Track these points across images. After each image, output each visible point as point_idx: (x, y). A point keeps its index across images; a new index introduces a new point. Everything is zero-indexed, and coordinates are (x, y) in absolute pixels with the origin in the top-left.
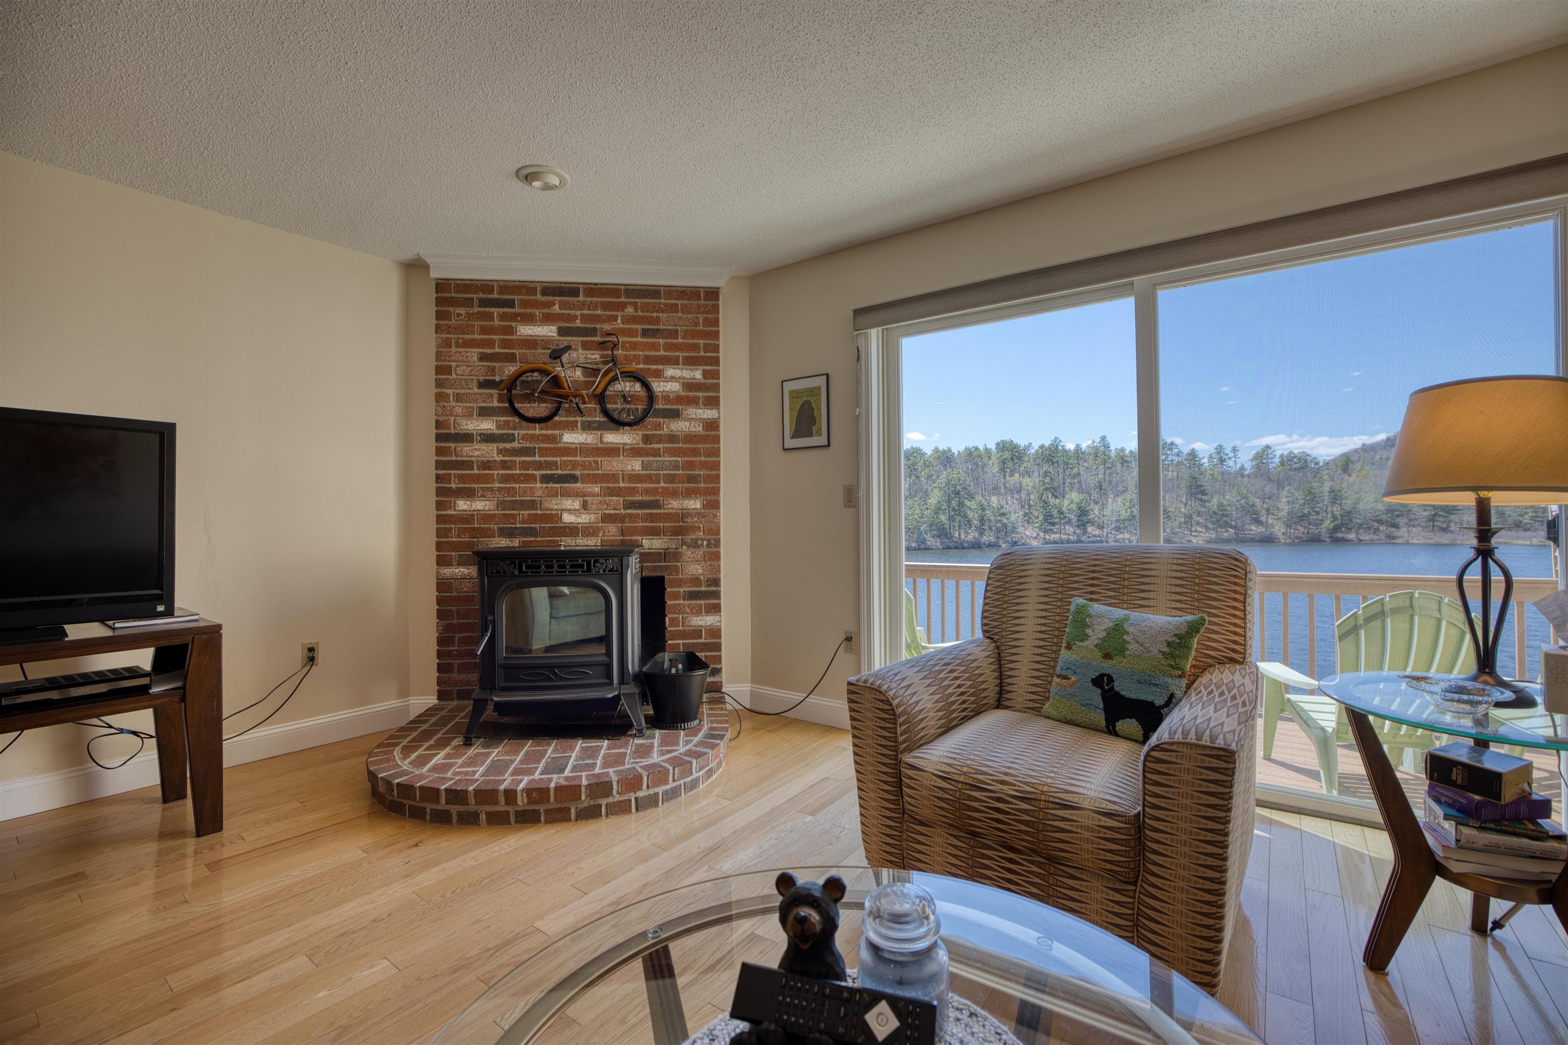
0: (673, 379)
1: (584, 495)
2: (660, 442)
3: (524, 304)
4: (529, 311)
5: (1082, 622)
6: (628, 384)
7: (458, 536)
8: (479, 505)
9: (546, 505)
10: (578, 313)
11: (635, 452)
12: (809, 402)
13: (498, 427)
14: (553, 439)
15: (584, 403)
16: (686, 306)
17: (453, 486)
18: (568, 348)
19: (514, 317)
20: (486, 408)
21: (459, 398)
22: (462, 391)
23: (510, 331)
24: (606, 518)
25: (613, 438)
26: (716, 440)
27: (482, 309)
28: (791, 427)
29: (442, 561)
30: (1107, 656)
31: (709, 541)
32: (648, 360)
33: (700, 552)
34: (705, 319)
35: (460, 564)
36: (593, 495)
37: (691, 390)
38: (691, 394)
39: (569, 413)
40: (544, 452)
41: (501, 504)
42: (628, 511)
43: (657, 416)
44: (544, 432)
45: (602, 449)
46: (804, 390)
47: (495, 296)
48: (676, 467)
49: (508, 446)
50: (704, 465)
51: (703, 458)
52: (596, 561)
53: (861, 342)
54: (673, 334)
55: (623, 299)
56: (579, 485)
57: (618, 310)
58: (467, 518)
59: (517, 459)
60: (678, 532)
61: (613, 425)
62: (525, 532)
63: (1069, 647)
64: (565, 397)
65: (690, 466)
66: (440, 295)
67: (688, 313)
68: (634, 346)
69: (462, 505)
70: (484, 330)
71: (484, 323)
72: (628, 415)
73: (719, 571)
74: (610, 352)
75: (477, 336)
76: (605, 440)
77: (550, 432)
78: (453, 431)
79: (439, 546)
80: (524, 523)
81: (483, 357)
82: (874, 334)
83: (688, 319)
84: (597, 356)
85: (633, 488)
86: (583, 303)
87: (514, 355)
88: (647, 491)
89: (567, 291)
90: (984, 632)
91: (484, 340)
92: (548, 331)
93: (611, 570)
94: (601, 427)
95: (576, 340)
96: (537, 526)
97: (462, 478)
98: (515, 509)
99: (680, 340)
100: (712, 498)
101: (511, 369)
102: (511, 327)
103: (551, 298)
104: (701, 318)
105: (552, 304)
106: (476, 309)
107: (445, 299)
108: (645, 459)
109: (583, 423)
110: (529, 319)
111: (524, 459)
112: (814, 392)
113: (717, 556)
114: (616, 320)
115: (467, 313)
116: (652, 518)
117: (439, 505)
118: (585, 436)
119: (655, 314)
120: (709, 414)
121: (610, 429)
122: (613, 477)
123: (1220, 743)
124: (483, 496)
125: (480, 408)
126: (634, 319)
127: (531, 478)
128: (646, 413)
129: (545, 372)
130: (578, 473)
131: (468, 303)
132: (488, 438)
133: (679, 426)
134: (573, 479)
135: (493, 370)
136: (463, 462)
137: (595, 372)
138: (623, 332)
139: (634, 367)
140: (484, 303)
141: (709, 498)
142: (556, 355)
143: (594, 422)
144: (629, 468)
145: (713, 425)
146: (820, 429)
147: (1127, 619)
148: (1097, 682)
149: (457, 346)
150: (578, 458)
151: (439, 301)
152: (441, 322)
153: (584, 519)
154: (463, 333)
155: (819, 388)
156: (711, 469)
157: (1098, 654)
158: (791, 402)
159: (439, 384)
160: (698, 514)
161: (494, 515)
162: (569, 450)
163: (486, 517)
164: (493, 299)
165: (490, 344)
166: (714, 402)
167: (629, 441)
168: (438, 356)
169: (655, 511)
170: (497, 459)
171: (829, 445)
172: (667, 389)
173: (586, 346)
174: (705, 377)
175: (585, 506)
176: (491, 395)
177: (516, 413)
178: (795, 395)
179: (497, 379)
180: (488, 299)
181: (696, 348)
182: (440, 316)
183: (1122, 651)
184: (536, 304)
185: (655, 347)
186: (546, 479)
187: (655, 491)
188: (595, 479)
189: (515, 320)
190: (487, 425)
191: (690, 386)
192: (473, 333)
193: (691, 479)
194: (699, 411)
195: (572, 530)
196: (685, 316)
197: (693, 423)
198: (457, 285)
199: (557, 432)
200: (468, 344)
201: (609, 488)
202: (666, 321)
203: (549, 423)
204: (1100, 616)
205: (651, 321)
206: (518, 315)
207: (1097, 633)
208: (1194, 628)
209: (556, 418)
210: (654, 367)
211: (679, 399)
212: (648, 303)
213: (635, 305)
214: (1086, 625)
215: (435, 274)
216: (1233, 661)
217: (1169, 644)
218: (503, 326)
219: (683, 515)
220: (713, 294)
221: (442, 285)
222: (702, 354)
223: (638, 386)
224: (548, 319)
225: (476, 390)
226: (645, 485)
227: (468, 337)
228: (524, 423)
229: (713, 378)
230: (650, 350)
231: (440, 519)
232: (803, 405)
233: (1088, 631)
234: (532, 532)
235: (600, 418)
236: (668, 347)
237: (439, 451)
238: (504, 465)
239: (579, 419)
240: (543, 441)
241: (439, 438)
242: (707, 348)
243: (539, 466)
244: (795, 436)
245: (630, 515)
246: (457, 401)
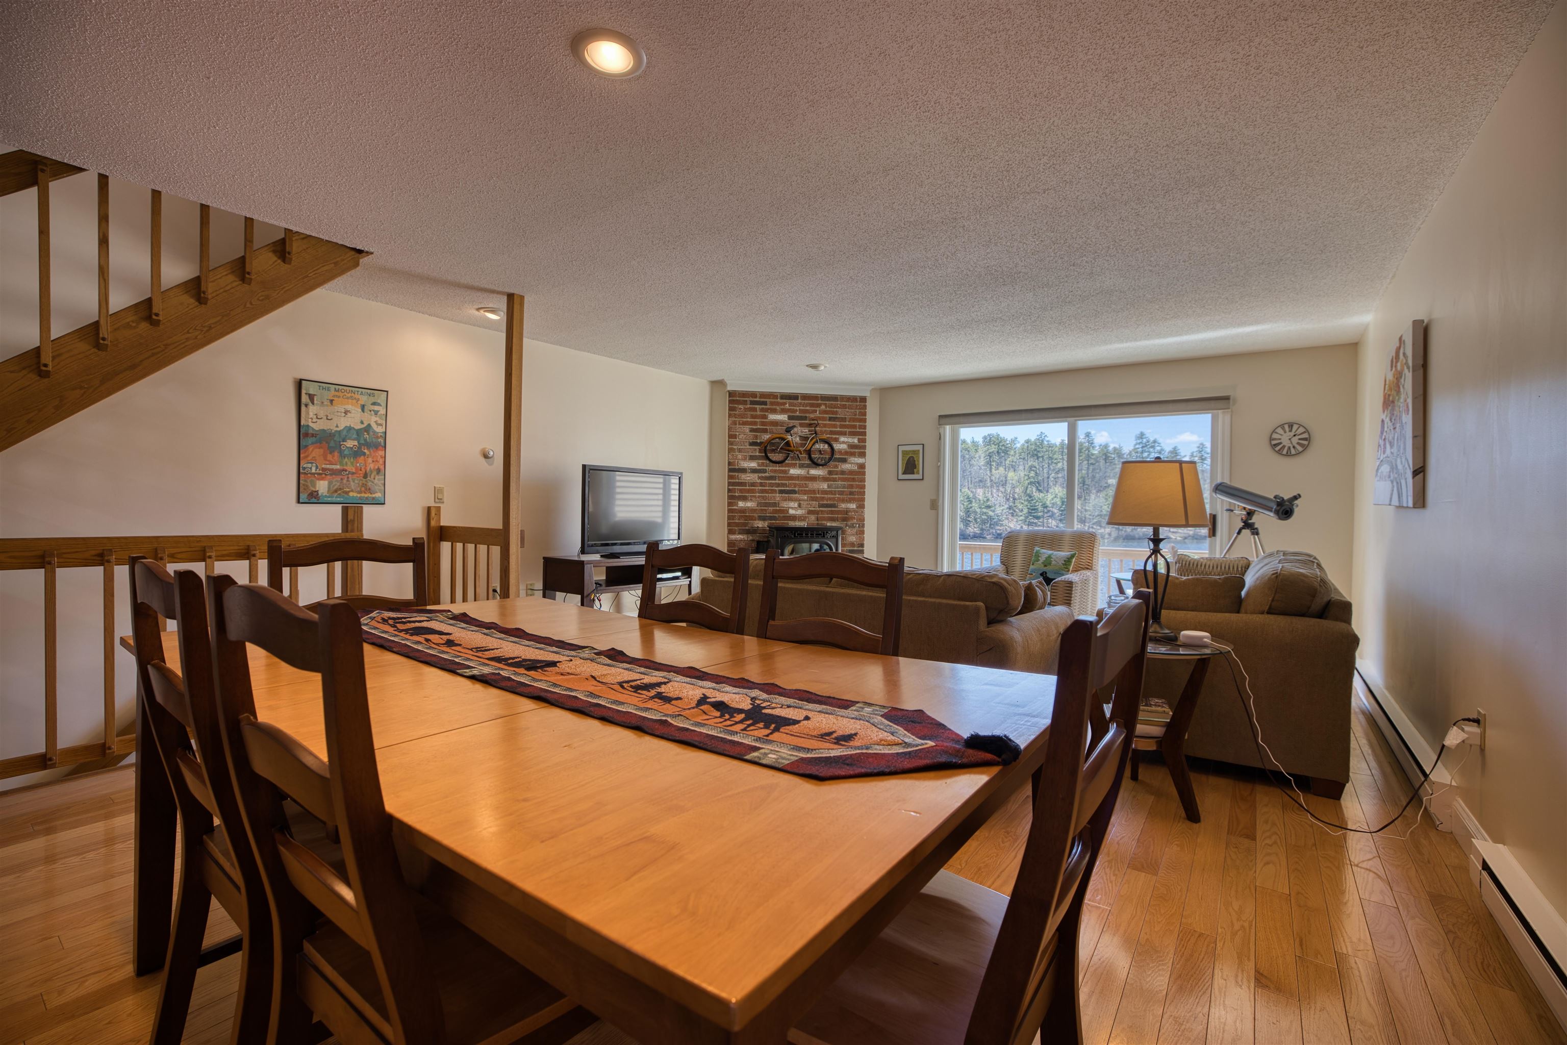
0: (844, 442)
1: (800, 500)
2: (837, 474)
3: (772, 404)
4: (774, 407)
5: (1038, 555)
6: (822, 445)
7: (739, 520)
8: (749, 504)
9: (781, 505)
10: (798, 408)
11: (825, 479)
12: (913, 457)
13: (758, 466)
14: (785, 472)
15: (801, 454)
16: (850, 405)
17: (737, 494)
18: (794, 426)
19: (767, 410)
20: (753, 456)
21: (740, 451)
22: (742, 447)
23: (765, 417)
24: (810, 512)
25: (814, 472)
26: (864, 473)
27: (751, 406)
28: (902, 468)
29: (731, 532)
30: (1045, 566)
31: (859, 524)
32: (832, 433)
33: (855, 530)
34: (860, 412)
35: (739, 533)
36: (804, 500)
37: (852, 449)
38: (852, 450)
39: (793, 459)
40: (780, 478)
41: (759, 504)
42: (821, 509)
43: (836, 462)
44: (781, 468)
45: (808, 477)
46: (910, 451)
47: (758, 399)
48: (844, 487)
49: (763, 475)
50: (858, 486)
51: (857, 483)
52: (827, 532)
53: (941, 431)
54: (844, 420)
55: (820, 402)
56: (797, 495)
57: (817, 407)
58: (743, 511)
59: (768, 482)
60: (845, 519)
61: (814, 466)
62: (771, 518)
63: (1033, 564)
64: (792, 451)
65: (851, 486)
66: (731, 398)
67: (852, 409)
68: (825, 426)
69: (741, 504)
70: (753, 417)
71: (752, 413)
72: (822, 460)
73: (863, 540)
74: (813, 429)
75: (749, 420)
76: (810, 473)
77: (783, 468)
78: (737, 467)
79: (729, 524)
80: (770, 513)
81: (752, 430)
82: (948, 428)
83: (851, 412)
84: (807, 431)
85: (823, 497)
86: (801, 404)
87: (766, 429)
88: (830, 499)
89: (793, 397)
90: (1001, 562)
91: (752, 422)
92: (783, 417)
93: (833, 537)
94: (808, 466)
95: (796, 422)
96: (777, 515)
97: (741, 491)
98: (766, 507)
99: (847, 423)
100: (861, 503)
101: (766, 437)
102: (765, 415)
103: (785, 401)
104: (858, 411)
105: (785, 404)
106: (748, 406)
107: (734, 400)
108: (830, 483)
109: (799, 464)
110: (774, 411)
111: (770, 481)
112: (916, 452)
113: (863, 532)
114: (816, 412)
115: (745, 408)
116: (832, 513)
117: (730, 504)
118: (800, 470)
119: (835, 410)
120: (861, 461)
121: (813, 468)
122: (814, 492)
123: (1070, 580)
124: (751, 500)
125: (750, 456)
126: (825, 412)
127: (773, 491)
128: (830, 459)
129: (783, 439)
130: (797, 489)
131: (745, 403)
132: (754, 471)
133: (846, 467)
134: (794, 492)
135: (756, 437)
136: (742, 482)
137: (806, 439)
138: (820, 418)
139: (825, 436)
140: (752, 403)
141: (860, 503)
142: (788, 430)
143: (805, 464)
144: (821, 487)
145: (862, 466)
146: (918, 471)
147: (1053, 554)
148: (1042, 574)
149: (739, 424)
150: (797, 482)
151: (730, 402)
152: (732, 412)
153: (799, 512)
154: (742, 418)
155: (919, 451)
156: (861, 488)
157: (1043, 565)
158: (903, 456)
159: (730, 443)
160: (854, 511)
161: (756, 509)
162: (792, 478)
163: (753, 510)
164: (757, 401)
165: (755, 423)
166: (863, 455)
167: (822, 474)
168: (730, 429)
169: (833, 509)
170: (758, 481)
171: (923, 479)
172: (840, 448)
173: (801, 425)
174: (859, 442)
175: (800, 506)
176: (756, 450)
177: (767, 458)
178: (904, 453)
179: (758, 441)
180: (754, 401)
181: (855, 427)
182: (731, 409)
183: (1050, 564)
184: (778, 404)
185: (835, 426)
186: (781, 492)
187: (833, 499)
188: (805, 492)
189: (767, 412)
190: (753, 464)
191: (852, 446)
192: (747, 418)
193: (851, 493)
194: (856, 459)
195: (794, 518)
196: (850, 411)
197: (853, 465)
198: (739, 394)
199: (787, 468)
200: (744, 423)
201: (811, 497)
202: (841, 413)
203: (784, 464)
204: (1044, 553)
205: (833, 413)
206: (769, 409)
207: (1042, 559)
208: (1073, 556)
209: (787, 461)
210: (834, 436)
211: (846, 453)
212: (832, 404)
213: (825, 404)
214: (1039, 556)
215: (729, 388)
216: (1088, 569)
217: (1065, 561)
218: (762, 415)
219: (847, 511)
220: (863, 399)
221: (731, 394)
222: (858, 430)
223: (826, 446)
224: (783, 411)
225: (748, 447)
226: (829, 496)
227: (745, 420)
228: (771, 464)
229: (863, 442)
230: (832, 428)
231: (730, 511)
232: (909, 458)
233: (1040, 558)
234: (774, 518)
235: (808, 462)
236: (841, 426)
237: (730, 477)
238: (761, 484)
239: (798, 462)
240: (780, 473)
241: (730, 470)
242: (860, 427)
243: (778, 485)
244: (904, 473)
245: (822, 511)
246: (739, 452)
